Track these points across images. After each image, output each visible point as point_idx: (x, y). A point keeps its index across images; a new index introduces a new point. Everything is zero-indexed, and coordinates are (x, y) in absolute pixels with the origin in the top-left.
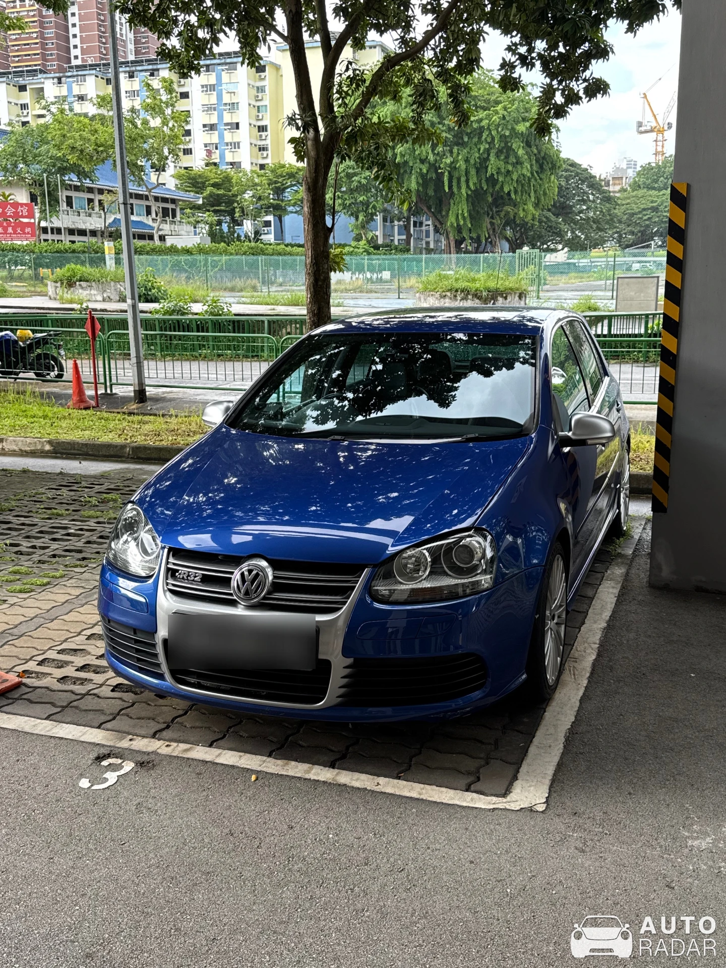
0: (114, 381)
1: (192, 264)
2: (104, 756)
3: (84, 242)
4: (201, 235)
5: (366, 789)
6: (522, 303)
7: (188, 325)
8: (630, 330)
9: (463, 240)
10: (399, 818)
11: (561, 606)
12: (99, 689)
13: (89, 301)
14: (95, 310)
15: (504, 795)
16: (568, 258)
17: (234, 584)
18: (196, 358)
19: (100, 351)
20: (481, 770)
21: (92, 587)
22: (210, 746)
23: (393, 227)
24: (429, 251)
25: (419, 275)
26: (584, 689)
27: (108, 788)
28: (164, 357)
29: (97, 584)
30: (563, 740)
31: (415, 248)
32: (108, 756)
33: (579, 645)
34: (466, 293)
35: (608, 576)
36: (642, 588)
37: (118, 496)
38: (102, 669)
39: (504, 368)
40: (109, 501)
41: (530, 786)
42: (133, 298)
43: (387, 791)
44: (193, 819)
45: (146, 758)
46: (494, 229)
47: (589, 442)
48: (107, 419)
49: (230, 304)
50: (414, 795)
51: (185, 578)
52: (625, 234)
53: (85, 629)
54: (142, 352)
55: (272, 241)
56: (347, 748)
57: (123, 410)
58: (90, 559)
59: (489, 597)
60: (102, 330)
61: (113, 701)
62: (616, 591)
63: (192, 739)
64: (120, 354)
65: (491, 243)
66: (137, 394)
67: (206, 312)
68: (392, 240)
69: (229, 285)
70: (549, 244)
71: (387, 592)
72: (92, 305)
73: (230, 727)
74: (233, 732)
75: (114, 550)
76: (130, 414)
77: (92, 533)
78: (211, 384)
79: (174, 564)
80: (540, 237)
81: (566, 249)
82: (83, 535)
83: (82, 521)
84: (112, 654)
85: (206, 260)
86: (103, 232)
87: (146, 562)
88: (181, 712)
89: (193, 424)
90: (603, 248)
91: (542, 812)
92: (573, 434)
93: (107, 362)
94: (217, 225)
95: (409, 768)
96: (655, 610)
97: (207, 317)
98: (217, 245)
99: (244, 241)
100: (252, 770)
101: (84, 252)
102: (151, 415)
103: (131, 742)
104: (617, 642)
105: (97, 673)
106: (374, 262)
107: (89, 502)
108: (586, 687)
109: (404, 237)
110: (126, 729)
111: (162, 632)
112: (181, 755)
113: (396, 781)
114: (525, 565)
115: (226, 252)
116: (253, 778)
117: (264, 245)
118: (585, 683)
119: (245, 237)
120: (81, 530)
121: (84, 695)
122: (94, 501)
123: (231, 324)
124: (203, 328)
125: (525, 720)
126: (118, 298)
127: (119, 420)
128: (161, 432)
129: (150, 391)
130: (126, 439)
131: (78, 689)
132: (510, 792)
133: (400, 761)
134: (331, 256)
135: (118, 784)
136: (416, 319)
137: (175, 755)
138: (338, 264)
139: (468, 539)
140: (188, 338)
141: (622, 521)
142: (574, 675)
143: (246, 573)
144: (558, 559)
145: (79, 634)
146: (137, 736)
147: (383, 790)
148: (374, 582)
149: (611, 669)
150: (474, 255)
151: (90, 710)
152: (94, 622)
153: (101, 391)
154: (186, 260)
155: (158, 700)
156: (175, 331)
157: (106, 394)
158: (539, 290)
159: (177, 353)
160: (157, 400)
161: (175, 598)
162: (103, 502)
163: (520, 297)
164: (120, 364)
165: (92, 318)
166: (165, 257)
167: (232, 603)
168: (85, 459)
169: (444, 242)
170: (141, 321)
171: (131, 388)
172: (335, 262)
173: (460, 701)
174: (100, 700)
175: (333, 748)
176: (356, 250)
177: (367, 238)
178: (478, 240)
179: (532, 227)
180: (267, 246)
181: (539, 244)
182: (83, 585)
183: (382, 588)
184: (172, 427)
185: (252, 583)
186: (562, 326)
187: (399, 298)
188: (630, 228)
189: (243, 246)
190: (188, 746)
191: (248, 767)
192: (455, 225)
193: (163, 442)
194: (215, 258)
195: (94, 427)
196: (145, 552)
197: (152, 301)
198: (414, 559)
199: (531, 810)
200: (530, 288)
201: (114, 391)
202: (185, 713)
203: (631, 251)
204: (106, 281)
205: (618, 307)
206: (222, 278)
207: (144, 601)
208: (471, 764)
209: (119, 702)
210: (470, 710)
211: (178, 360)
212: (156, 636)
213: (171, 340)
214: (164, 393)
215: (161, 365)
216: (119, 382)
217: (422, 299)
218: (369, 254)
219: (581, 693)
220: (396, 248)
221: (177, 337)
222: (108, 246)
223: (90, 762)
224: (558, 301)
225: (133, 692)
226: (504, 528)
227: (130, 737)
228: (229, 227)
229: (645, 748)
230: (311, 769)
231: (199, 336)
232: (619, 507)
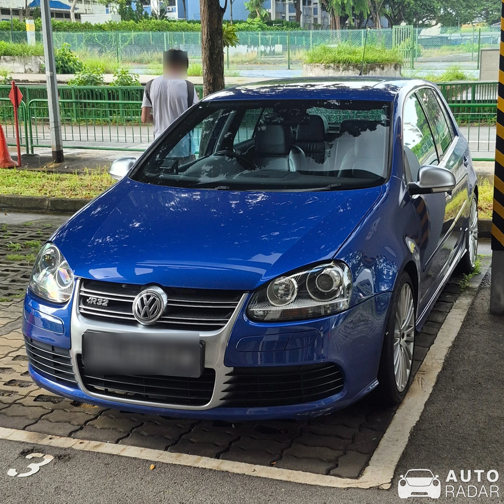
0: (35, 143)
1: (105, 40)
2: (28, 451)
3: (8, 20)
4: (113, 13)
5: (244, 474)
6: (398, 73)
7: (100, 93)
8: (492, 96)
9: (347, 17)
10: (270, 496)
11: (409, 327)
12: (24, 399)
13: (12, 73)
14: (18, 81)
15: (357, 478)
16: (441, 33)
17: (135, 308)
18: (107, 123)
19: (23, 118)
20: (340, 459)
21: (17, 318)
22: (117, 442)
23: (284, 5)
24: (317, 27)
25: (308, 48)
26: (429, 395)
27: (32, 476)
28: (79, 121)
29: (21, 315)
30: (409, 435)
31: (304, 24)
32: (32, 451)
33: (428, 360)
34: (348, 64)
35: (456, 306)
36: (485, 315)
37: (38, 242)
38: (26, 384)
39: (368, 129)
40: (30, 247)
41: (379, 470)
42: (51, 70)
43: (261, 476)
44: (102, 499)
45: (63, 452)
46: (375, 8)
47: (434, 190)
48: (28, 177)
49: (138, 75)
50: (284, 478)
51: (95, 303)
52: (492, 11)
53: (12, 352)
54: (59, 118)
55: (176, 18)
56: (230, 443)
57: (43, 169)
58: (15, 294)
59: (346, 316)
60: (24, 99)
61: (36, 408)
62: (462, 317)
63: (101, 438)
64: (40, 120)
65: (372, 19)
66: (56, 154)
67: (117, 82)
68: (284, 17)
69: (138, 57)
70: (424, 20)
71: (261, 313)
72: (15, 77)
73: (133, 428)
74: (135, 432)
75: (35, 282)
76: (49, 172)
77: (16, 273)
78: (121, 146)
79: (85, 292)
80: (416, 14)
81: (439, 25)
82: (9, 275)
83: (7, 263)
84: (34, 368)
85: (117, 36)
86: (24, 11)
87: (62, 291)
88: (92, 417)
89: (105, 181)
90: (472, 23)
91: (387, 490)
92: (421, 183)
93: (28, 127)
94: (127, 4)
95: (281, 458)
96: (494, 332)
97: (117, 86)
98: (127, 22)
99: (151, 18)
100: (151, 461)
101: (7, 29)
102: (67, 173)
103: (51, 441)
104: (460, 358)
105: (22, 387)
106: (268, 36)
107: (14, 247)
108: (431, 394)
109: (294, 14)
110: (46, 430)
111: (76, 348)
112: (92, 450)
113: (269, 468)
114: (375, 292)
115: (135, 29)
116: (152, 466)
117: (169, 21)
118: (430, 390)
119: (152, 14)
120: (7, 270)
121: (10, 404)
122: (18, 246)
123: (139, 92)
124: (114, 96)
125: (379, 420)
126: (38, 70)
127: (39, 177)
128: (76, 188)
129: (67, 152)
130: (46, 194)
131: (6, 399)
132: (362, 475)
133: (273, 453)
134: (224, 33)
135: (40, 472)
136: (299, 87)
137: (87, 450)
138: (230, 39)
139: (329, 269)
140: (101, 105)
141: (471, 259)
142: (422, 384)
143: (145, 299)
144: (406, 288)
145: (6, 355)
146: (56, 435)
147: (258, 475)
148: (250, 306)
149: (453, 380)
150: (357, 30)
151: (16, 416)
152: (19, 346)
153: (23, 152)
154: (99, 35)
155: (73, 408)
156: (89, 99)
157: (27, 156)
158: (413, 62)
159: (91, 119)
160: (72, 160)
161: (85, 320)
162: (26, 247)
163: (396, 68)
164: (40, 128)
165: (16, 88)
166: (80, 33)
167: (134, 323)
168: (10, 211)
169: (330, 19)
170: (59, 90)
171: (50, 150)
172: (228, 38)
173: (323, 403)
174: (25, 408)
175: (218, 444)
176: (251, 26)
177: (261, 16)
178: (360, 17)
179: (409, 5)
180: (172, 23)
181: (415, 20)
182: (9, 316)
183: (258, 310)
184: (86, 183)
185: (150, 306)
186: (415, 93)
187: (289, 68)
188: (495, 6)
189: (150, 23)
190: (98, 443)
191: (148, 459)
192: (340, 3)
193: (78, 196)
194: (124, 34)
195: (18, 183)
196: (61, 283)
197: (68, 73)
198: (284, 286)
199: (378, 488)
200: (405, 60)
201: (35, 153)
202: (96, 418)
203: (496, 26)
204: (28, 55)
205: (482, 76)
206: (131, 51)
207: (61, 323)
208: (331, 454)
209: (40, 409)
210: (331, 410)
211: (92, 125)
212: (71, 351)
213: (85, 107)
214: (79, 154)
215: (76, 129)
216: (39, 144)
217: (309, 69)
218: (263, 29)
219: (426, 398)
220: (287, 24)
221: (91, 104)
222: (30, 24)
223: (16, 456)
224: (429, 71)
225: (52, 402)
226: (360, 261)
227: (50, 436)
228: (138, 6)
229: (475, 440)
230: (199, 460)
231: (110, 104)
232: (467, 247)
